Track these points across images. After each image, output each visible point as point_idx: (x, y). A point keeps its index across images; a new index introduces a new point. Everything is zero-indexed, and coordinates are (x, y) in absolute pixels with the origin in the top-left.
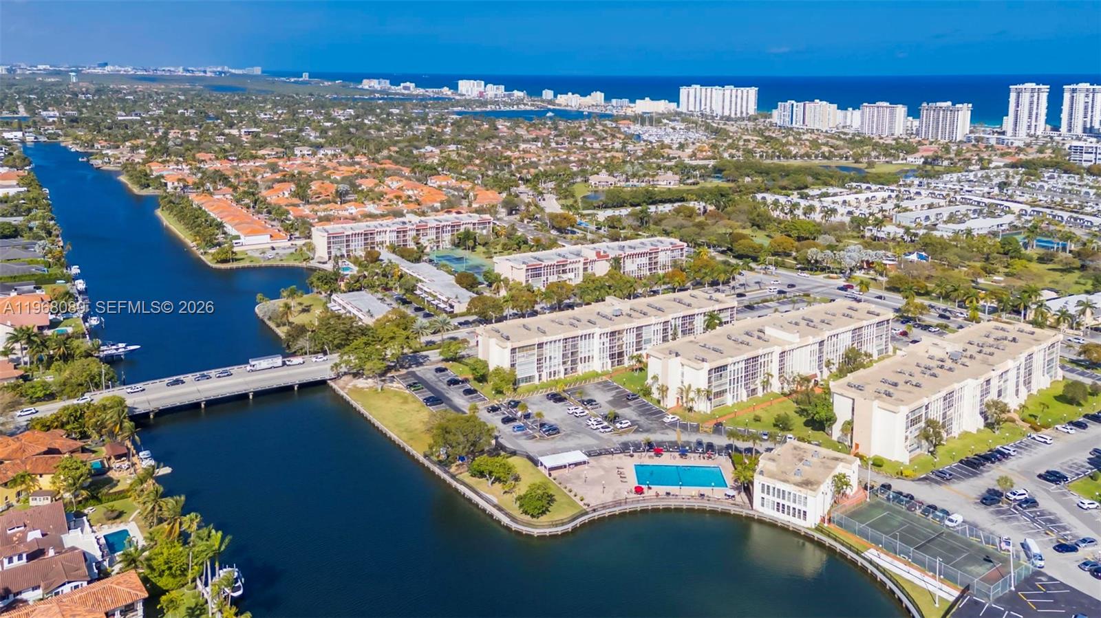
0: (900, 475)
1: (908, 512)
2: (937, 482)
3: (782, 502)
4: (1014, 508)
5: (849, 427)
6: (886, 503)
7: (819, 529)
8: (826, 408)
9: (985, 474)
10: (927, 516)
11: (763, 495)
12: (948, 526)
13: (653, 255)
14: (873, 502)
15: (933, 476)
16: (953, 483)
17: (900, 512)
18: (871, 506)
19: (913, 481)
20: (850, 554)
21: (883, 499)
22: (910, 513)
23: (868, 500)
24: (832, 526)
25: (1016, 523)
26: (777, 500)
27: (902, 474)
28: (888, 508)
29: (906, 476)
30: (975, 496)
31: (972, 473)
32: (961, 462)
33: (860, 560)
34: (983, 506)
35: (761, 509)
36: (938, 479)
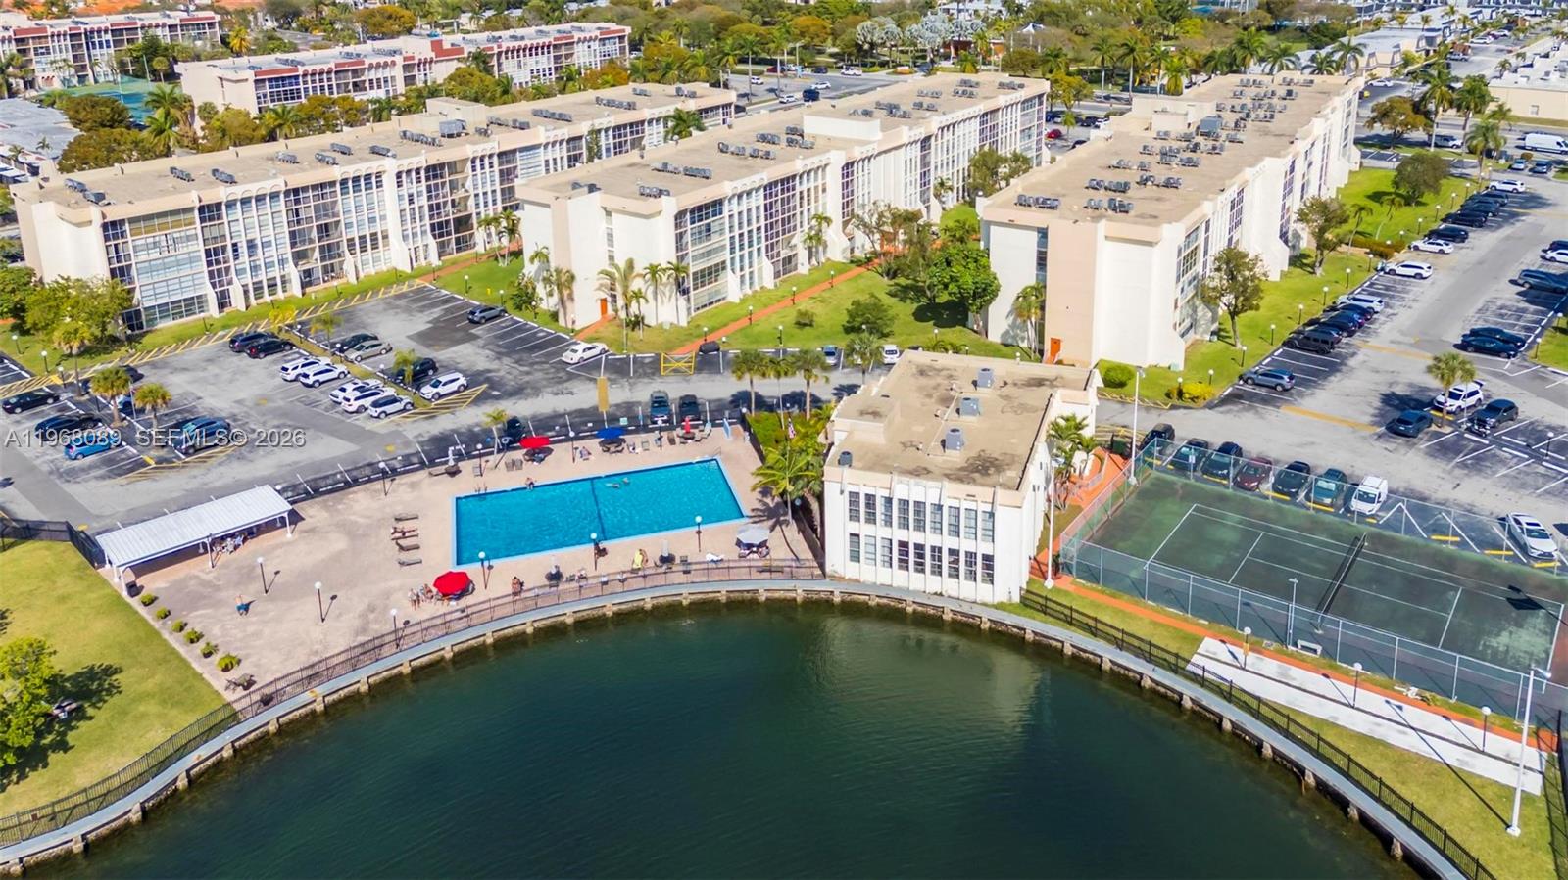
0: (1178, 397)
1: (1241, 494)
2: (1265, 401)
3: (913, 537)
4: (1469, 430)
5: (1034, 300)
6: (1178, 480)
7: (1031, 602)
8: (972, 266)
9: (1352, 362)
10: (1294, 496)
11: (854, 527)
12: (1361, 515)
13: (563, 51)
14: (1147, 484)
15: (1248, 388)
16: (1301, 395)
17: (1222, 499)
18: (1143, 494)
19: (1211, 406)
20: (1151, 674)
21: (1164, 470)
22: (1248, 495)
23: (1133, 480)
24: (1067, 582)
25: (1504, 471)
26: (899, 535)
27: (1180, 394)
28: (1189, 495)
29: (1193, 399)
30: (1368, 419)
31: (1325, 364)
32: (1288, 343)
33: (1189, 692)
34: (1401, 440)
35: (851, 570)
36: (1263, 391)
